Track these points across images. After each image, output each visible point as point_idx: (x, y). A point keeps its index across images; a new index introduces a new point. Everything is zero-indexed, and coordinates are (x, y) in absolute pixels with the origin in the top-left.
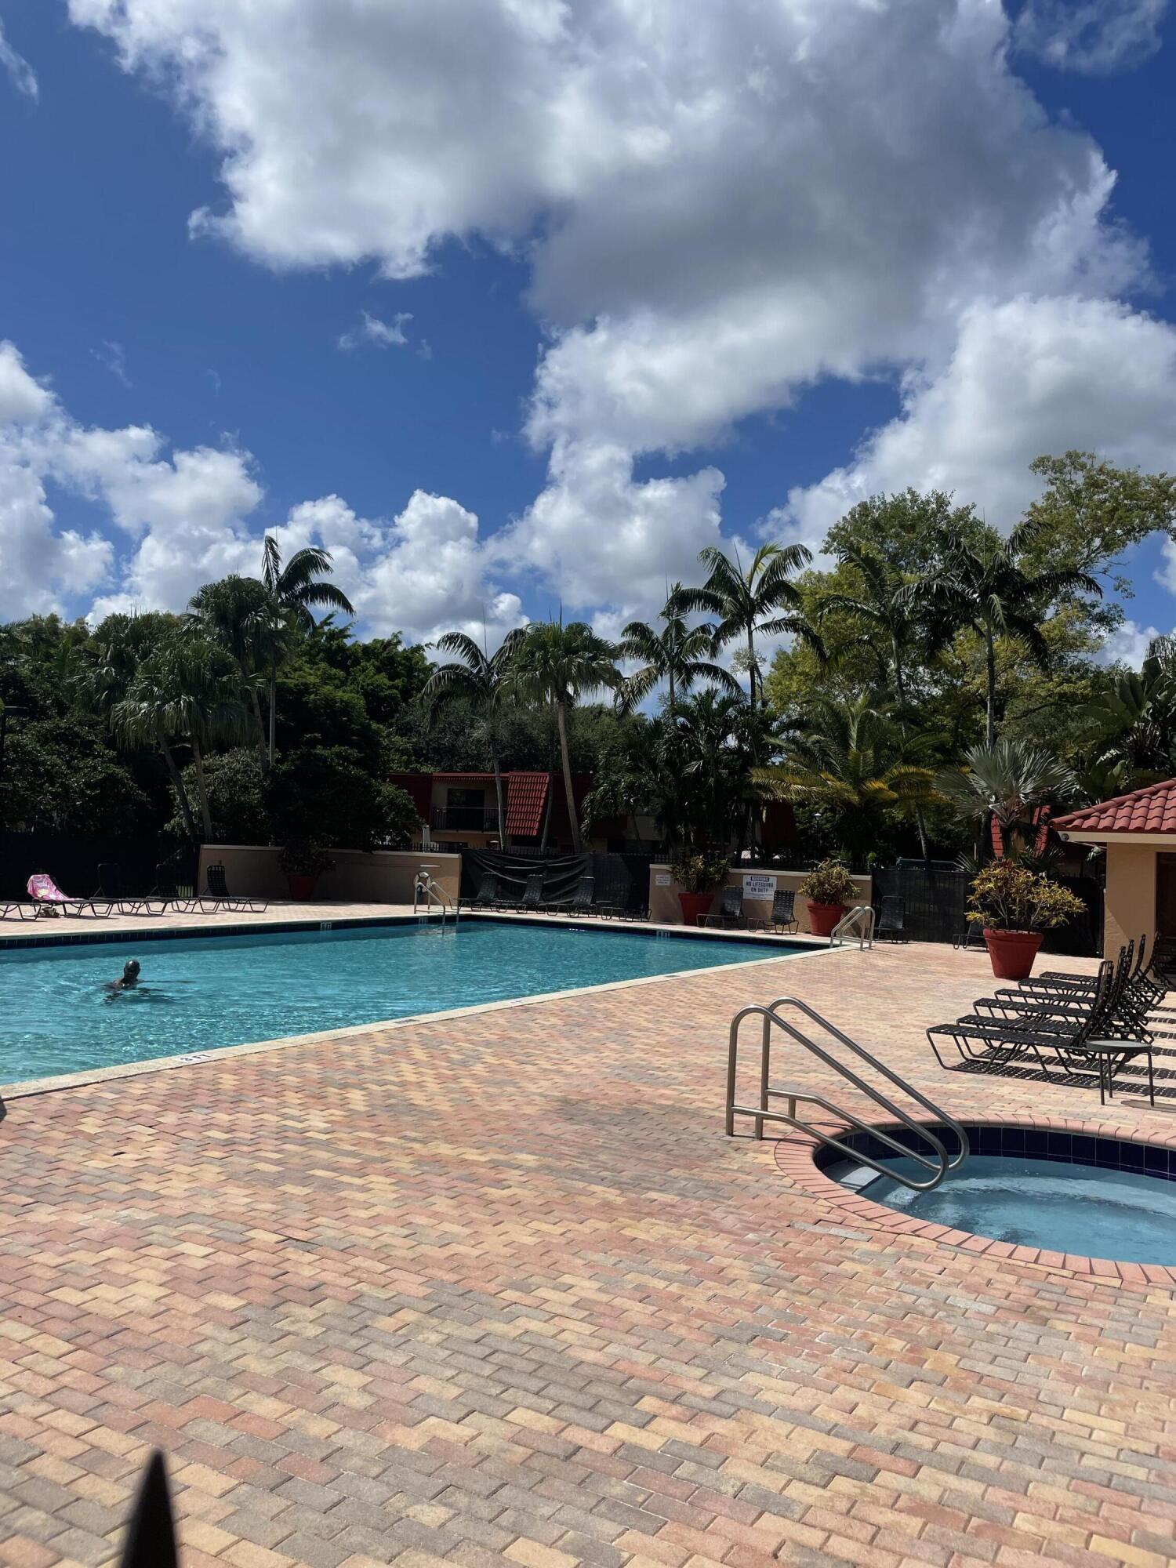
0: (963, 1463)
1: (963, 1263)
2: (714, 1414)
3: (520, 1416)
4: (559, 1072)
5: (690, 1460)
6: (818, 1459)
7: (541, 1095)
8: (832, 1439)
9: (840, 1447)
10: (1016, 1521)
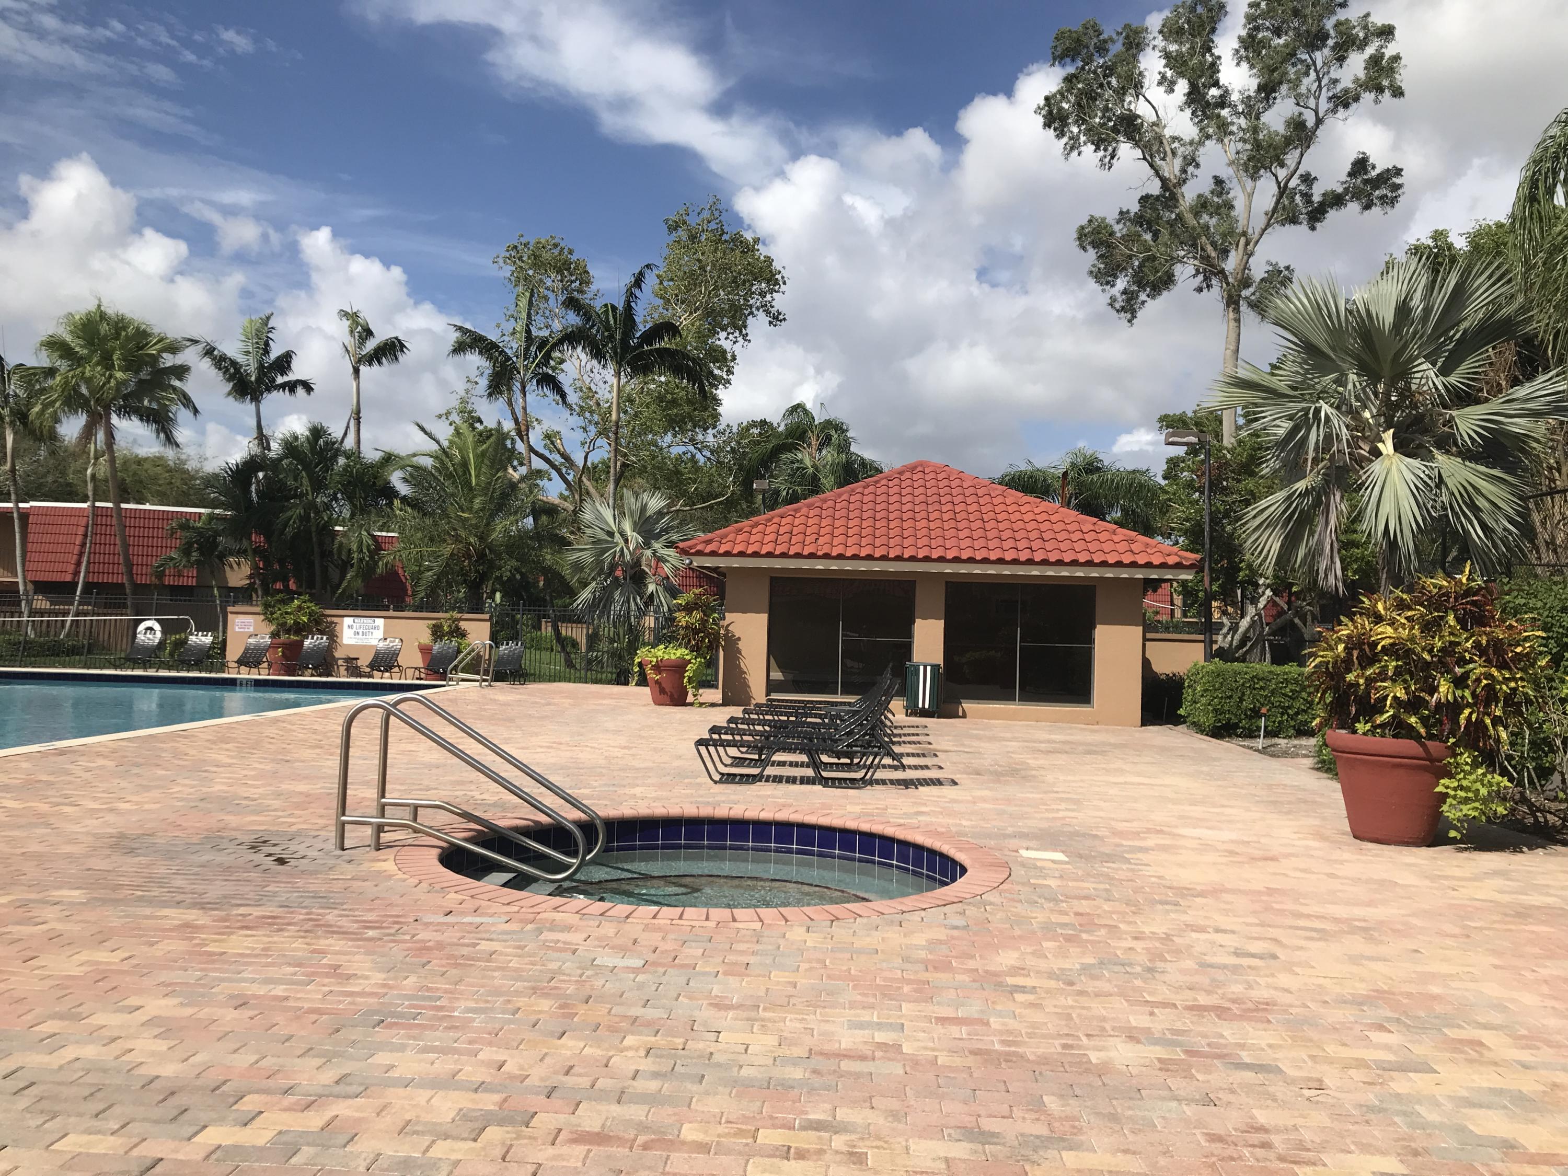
0: (623, 1092)
1: (609, 929)
2: (338, 1096)
3: (72, 1143)
4: (111, 810)
5: (308, 1144)
6: (464, 1116)
7: (88, 833)
8: (480, 1095)
9: (489, 1102)
10: (683, 1131)
